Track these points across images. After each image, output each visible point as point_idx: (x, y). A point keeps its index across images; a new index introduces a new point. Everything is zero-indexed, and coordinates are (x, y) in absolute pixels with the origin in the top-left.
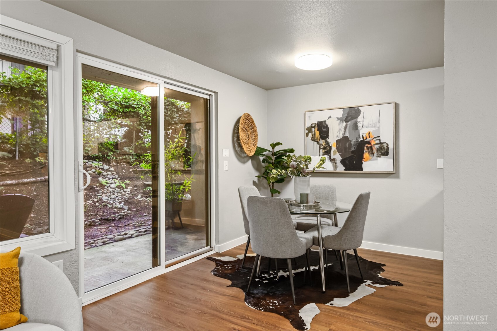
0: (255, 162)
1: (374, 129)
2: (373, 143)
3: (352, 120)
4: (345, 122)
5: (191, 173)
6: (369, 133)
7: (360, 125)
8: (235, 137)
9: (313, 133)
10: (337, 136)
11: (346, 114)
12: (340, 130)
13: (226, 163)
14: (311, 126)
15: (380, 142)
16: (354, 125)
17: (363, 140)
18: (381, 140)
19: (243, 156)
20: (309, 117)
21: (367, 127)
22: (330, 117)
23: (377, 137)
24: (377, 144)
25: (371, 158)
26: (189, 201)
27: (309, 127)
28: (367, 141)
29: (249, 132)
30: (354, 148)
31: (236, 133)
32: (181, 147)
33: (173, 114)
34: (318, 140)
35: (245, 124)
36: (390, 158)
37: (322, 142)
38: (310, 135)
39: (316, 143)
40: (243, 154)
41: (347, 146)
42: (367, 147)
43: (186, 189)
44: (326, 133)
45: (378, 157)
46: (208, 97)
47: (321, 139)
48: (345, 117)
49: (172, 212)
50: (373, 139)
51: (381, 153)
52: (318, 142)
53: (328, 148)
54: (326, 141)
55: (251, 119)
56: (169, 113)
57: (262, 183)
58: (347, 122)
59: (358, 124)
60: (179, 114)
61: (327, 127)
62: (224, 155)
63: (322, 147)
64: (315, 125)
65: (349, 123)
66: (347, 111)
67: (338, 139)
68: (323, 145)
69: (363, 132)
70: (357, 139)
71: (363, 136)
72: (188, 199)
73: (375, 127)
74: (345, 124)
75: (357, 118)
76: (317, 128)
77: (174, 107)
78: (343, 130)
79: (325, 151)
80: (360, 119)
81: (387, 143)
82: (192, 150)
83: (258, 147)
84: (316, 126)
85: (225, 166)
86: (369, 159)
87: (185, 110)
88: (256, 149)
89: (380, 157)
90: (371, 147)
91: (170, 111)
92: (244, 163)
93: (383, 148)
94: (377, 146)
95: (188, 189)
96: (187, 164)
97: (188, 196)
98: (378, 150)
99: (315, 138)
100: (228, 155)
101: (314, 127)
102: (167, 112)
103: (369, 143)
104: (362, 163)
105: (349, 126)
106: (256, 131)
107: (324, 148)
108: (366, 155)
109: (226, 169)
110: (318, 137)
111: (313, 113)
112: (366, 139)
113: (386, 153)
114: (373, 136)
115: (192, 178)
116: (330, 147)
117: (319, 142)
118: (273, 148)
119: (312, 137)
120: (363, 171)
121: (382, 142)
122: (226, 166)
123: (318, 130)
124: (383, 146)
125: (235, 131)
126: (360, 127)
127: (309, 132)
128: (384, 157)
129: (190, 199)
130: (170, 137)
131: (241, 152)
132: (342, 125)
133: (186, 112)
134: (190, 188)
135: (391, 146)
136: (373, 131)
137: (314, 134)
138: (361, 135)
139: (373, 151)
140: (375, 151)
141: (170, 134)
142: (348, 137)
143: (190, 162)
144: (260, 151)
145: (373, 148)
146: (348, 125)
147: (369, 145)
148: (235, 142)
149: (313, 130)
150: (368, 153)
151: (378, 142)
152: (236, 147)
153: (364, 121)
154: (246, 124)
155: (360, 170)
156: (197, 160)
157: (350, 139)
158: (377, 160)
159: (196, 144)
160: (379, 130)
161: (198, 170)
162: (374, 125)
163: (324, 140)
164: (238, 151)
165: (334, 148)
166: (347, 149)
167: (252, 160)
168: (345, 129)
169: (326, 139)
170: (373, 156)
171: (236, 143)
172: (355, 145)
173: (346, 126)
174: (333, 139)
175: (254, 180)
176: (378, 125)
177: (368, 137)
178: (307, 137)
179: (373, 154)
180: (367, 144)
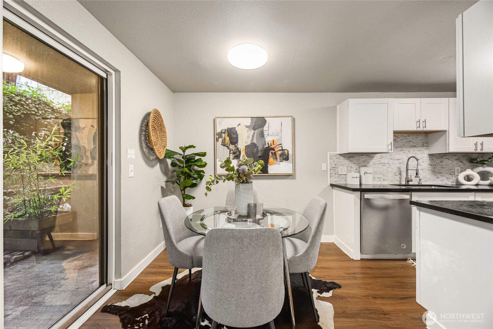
0: (163, 166)
1: (278, 137)
2: (276, 150)
3: (260, 128)
4: (253, 130)
5: (72, 178)
6: (273, 141)
7: (266, 133)
8: (142, 136)
9: (223, 138)
10: (246, 143)
11: (253, 123)
12: (248, 137)
13: (131, 167)
14: (221, 132)
15: (282, 149)
16: (261, 133)
17: (269, 146)
18: (283, 147)
19: (151, 159)
20: (220, 123)
21: (271, 136)
22: (239, 124)
23: (280, 145)
24: (280, 150)
25: (275, 162)
26: (69, 212)
27: (219, 132)
28: (272, 148)
29: (158, 132)
30: (261, 153)
31: (144, 131)
32: (55, 146)
33: (47, 114)
34: (228, 145)
35: (153, 122)
36: (289, 163)
37: (232, 147)
38: (220, 140)
39: (226, 148)
40: (151, 157)
41: (255, 151)
42: (272, 153)
43: (63, 198)
44: (236, 139)
45: (281, 161)
46: (104, 75)
47: (231, 145)
48: (252, 126)
49: (38, 232)
50: (276, 146)
51: (283, 158)
52: (227, 147)
53: (238, 153)
54: (236, 146)
55: (161, 117)
56: (40, 112)
57: (169, 187)
58: (255, 129)
59: (264, 132)
60: (54, 115)
61: (236, 133)
62: (129, 156)
63: (232, 152)
64: (225, 131)
65: (256, 131)
66: (255, 119)
67: (246, 145)
68: (233, 150)
69: (268, 139)
70: (263, 146)
71: (268, 143)
72: (66, 210)
73: (278, 136)
74: (253, 131)
75: (263, 127)
76: (227, 134)
77: (47, 107)
78: (251, 137)
79: (235, 155)
80: (265, 128)
81: (287, 150)
82: (73, 151)
83: (167, 150)
84: (227, 131)
85: (130, 171)
86: (274, 163)
87: (63, 112)
88: (166, 151)
89: (282, 162)
90: (275, 153)
91: (42, 110)
92: (152, 166)
93: (284, 154)
94: (280, 152)
95: (67, 197)
96: (66, 167)
97: (67, 207)
98: (280, 156)
99: (225, 143)
100: (133, 157)
101: (224, 133)
102: (37, 112)
103: (273, 149)
104: (268, 167)
105: (257, 134)
106: (165, 132)
107: (234, 153)
108: (271, 160)
109: (132, 174)
110: (228, 143)
111: (223, 120)
112: (271, 146)
113: (287, 159)
114: (277, 144)
115: (74, 185)
116: (240, 152)
117: (229, 147)
118: (184, 152)
119: (222, 142)
120: (268, 174)
121: (283, 148)
122: (132, 171)
123: (228, 136)
124: (285, 152)
125: (143, 128)
126: (266, 136)
127: (219, 137)
128: (286, 162)
129: (70, 210)
130: (42, 138)
131: (149, 154)
132: (250, 133)
133: (65, 114)
134: (70, 197)
135: (290, 153)
136: (277, 139)
137: (225, 139)
138: (267, 143)
139: (276, 156)
140: (278, 156)
141: (43, 136)
142: (256, 143)
143: (71, 166)
144: (170, 154)
145: (277, 154)
146: (255, 133)
147: (273, 152)
148: (142, 141)
149: (223, 135)
150: (272, 158)
151: (280, 148)
152: (144, 147)
153: (269, 130)
154: (155, 122)
155: (266, 173)
156: (81, 163)
157: (257, 145)
158: (280, 164)
159: (80, 144)
160: (281, 139)
161: (82, 175)
162: (277, 134)
163: (234, 146)
164: (146, 152)
165: (243, 153)
166: (255, 154)
167: (160, 164)
168: (253, 136)
169: (236, 145)
170: (276, 161)
171: (144, 143)
172: (261, 151)
173: (254, 134)
174: (242, 145)
175: (162, 186)
176: (280, 135)
177: (272, 144)
178: (217, 142)
179: (277, 159)
180: (271, 150)
